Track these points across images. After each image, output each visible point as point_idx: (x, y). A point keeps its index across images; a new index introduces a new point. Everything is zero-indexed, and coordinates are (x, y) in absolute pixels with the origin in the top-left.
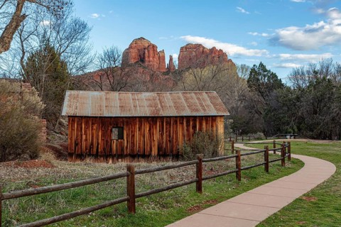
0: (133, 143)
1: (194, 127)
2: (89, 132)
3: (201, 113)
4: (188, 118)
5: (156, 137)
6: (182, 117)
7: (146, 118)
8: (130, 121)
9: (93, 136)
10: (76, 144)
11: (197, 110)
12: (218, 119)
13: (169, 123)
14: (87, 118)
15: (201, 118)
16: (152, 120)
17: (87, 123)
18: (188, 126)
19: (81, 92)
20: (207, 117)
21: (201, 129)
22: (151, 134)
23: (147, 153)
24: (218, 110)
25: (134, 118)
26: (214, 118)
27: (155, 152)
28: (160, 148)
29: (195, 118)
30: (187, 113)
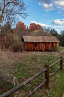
1: (52, 44)
2: (30, 45)
4: (51, 42)
5: (44, 47)
6: (50, 42)
7: (42, 42)
8: (39, 43)
9: (30, 46)
10: (27, 48)
11: (53, 41)
13: (47, 44)
15: (54, 42)
16: (44, 43)
17: (29, 44)
19: (26, 36)
20: (55, 42)
21: (54, 45)
23: (42, 50)
25: (40, 42)
26: (57, 43)
27: (44, 50)
28: (45, 49)
29: (53, 42)
30: (51, 41)
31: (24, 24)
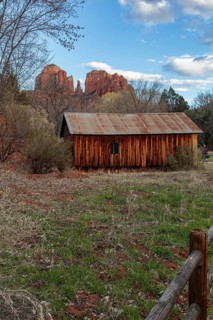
0: (127, 157)
1: (175, 142)
2: (92, 148)
3: (180, 131)
4: (170, 135)
5: (145, 151)
6: (165, 135)
7: (138, 136)
8: (124, 138)
9: (94, 151)
10: (82, 158)
11: (176, 129)
12: (193, 136)
13: (155, 140)
14: (90, 136)
15: (180, 135)
16: (142, 137)
17: (90, 141)
18: (170, 142)
21: (179, 144)
22: (141, 149)
23: (138, 165)
24: (193, 128)
25: (128, 136)
26: (189, 135)
27: (144, 163)
28: (148, 161)
31: (64, 73)
